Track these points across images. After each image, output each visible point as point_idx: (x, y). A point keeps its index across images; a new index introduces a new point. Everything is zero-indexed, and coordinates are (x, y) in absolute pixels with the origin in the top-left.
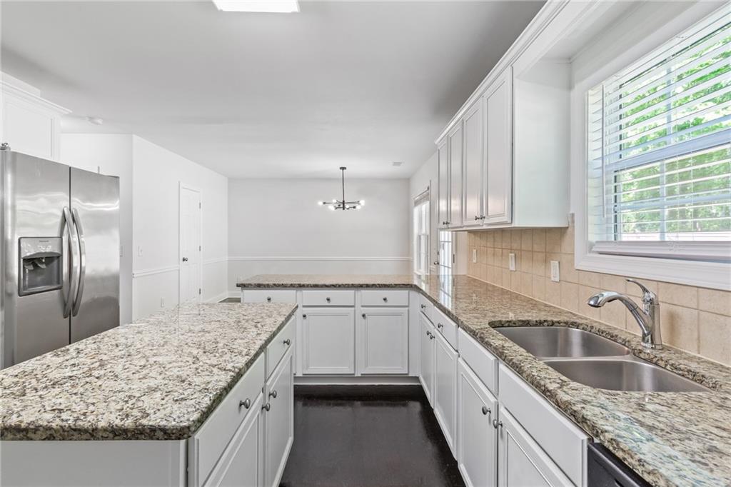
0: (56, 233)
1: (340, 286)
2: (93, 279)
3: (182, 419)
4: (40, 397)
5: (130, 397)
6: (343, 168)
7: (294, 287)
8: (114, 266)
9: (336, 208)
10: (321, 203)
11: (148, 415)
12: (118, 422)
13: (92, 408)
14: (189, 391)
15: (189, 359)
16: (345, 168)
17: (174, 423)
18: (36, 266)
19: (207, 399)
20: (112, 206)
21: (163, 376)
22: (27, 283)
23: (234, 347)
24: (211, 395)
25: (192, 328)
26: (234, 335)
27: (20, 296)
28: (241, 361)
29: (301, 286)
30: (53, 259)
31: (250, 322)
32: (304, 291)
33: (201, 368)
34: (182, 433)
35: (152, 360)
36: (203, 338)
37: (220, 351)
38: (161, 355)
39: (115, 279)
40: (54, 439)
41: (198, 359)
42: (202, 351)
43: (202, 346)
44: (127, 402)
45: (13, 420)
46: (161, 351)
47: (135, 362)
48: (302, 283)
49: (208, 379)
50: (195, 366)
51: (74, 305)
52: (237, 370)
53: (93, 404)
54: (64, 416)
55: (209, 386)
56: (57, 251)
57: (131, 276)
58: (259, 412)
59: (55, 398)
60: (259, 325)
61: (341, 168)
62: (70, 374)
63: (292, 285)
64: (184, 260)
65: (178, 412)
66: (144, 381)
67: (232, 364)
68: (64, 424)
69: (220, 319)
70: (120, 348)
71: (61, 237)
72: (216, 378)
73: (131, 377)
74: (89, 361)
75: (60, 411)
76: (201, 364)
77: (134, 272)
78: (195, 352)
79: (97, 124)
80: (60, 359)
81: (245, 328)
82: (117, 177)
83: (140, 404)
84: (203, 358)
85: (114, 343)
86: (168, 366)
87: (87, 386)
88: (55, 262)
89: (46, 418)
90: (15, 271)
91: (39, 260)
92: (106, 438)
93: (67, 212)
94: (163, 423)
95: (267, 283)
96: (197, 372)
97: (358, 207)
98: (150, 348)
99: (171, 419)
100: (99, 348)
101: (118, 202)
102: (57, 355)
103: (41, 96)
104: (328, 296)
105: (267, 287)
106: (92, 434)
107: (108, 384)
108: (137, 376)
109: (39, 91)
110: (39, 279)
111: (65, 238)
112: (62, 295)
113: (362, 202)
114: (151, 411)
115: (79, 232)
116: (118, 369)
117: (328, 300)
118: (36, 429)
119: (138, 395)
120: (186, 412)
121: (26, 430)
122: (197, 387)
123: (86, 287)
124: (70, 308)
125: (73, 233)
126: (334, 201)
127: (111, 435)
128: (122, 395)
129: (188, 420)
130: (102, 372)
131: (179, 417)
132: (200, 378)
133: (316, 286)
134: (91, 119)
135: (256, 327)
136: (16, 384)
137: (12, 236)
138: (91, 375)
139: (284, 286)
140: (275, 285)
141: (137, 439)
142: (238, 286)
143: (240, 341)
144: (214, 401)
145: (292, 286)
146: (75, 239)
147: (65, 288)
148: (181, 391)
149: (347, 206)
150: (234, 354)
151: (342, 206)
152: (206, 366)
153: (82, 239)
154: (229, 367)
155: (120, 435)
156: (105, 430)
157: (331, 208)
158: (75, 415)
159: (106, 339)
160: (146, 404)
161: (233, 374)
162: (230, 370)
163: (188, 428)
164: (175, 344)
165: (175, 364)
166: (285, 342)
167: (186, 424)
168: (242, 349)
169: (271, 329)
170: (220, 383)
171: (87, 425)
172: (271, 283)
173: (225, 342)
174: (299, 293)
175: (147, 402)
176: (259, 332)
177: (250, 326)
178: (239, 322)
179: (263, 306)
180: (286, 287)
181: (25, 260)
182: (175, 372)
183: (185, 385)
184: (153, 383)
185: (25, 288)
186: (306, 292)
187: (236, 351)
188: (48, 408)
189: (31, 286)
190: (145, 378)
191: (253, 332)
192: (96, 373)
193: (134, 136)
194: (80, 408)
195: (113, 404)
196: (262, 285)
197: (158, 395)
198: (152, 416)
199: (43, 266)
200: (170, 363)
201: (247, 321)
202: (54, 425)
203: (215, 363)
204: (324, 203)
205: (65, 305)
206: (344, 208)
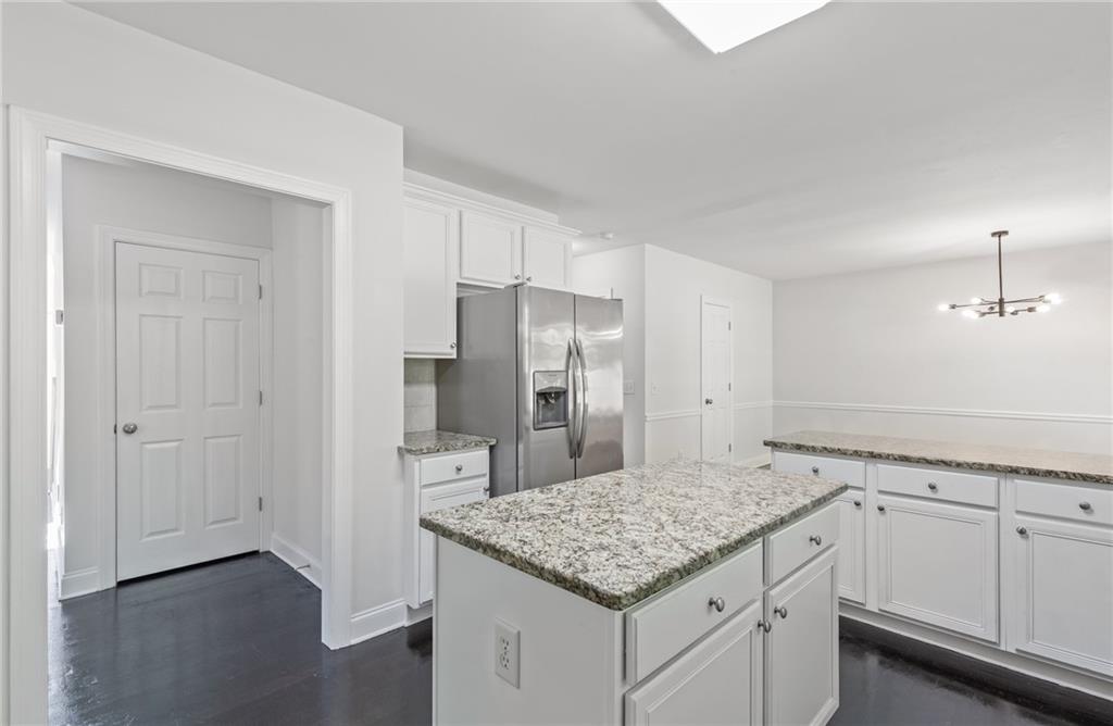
0: (563, 368)
1: (959, 465)
2: (596, 419)
3: (615, 586)
4: (517, 526)
5: (580, 548)
6: (999, 234)
7: (860, 456)
8: (618, 405)
9: (984, 314)
10: (944, 307)
11: (588, 571)
12: (560, 569)
13: (547, 548)
14: (636, 560)
15: (652, 524)
16: (1006, 233)
17: (606, 587)
18: (547, 401)
19: (650, 574)
20: (615, 334)
21: (619, 536)
22: (540, 417)
23: (713, 524)
24: (657, 572)
25: (675, 490)
26: (722, 508)
27: (535, 429)
28: (712, 544)
29: (874, 456)
30: (561, 394)
31: (754, 496)
32: (879, 465)
33: (661, 539)
34: (610, 602)
35: (616, 516)
36: (681, 505)
37: (694, 524)
38: (628, 513)
39: (617, 420)
40: (515, 567)
41: (663, 527)
42: (673, 519)
43: (675, 515)
44: (575, 552)
45: (493, 540)
46: (630, 510)
47: (600, 515)
48: (876, 451)
49: (662, 552)
50: (655, 534)
51: (579, 445)
52: (702, 553)
53: (550, 545)
54: (526, 548)
55: (661, 561)
56: (564, 386)
57: (642, 420)
58: (752, 626)
59: (527, 531)
60: (764, 503)
61: (994, 234)
62: (544, 512)
63: (856, 452)
64: (708, 402)
65: (614, 579)
66: (599, 536)
67: (699, 544)
68: (522, 555)
69: (714, 484)
70: (595, 497)
71: (567, 372)
72: (672, 554)
73: (591, 528)
74: (563, 503)
75: (525, 543)
76: (664, 534)
77: (647, 414)
78: (664, 518)
79: (608, 239)
80: (543, 496)
81: (741, 504)
82: (620, 300)
83: (586, 558)
84: (670, 528)
85: (591, 490)
86: (628, 527)
87: (552, 527)
88: (562, 399)
89: (513, 546)
90: (531, 405)
91: (550, 394)
92: (550, 581)
93: (572, 344)
94: (596, 584)
95: (811, 444)
96: (654, 543)
97: (1041, 308)
98: (621, 503)
99: (605, 583)
100: (576, 492)
101: (620, 329)
102: (542, 492)
103: (559, 223)
104: (933, 481)
105: (813, 450)
106: (540, 572)
107: (570, 531)
108: (595, 529)
109: (555, 216)
110: (550, 414)
111: (570, 372)
112: (568, 433)
113: (1055, 298)
114: (592, 569)
115: (583, 366)
116: (582, 518)
117: (932, 487)
118: (505, 553)
119: (587, 548)
120: (622, 580)
121: (498, 551)
122: (646, 559)
123: (590, 428)
124: (576, 449)
125: (577, 367)
126: (976, 301)
127: (554, 580)
128: (574, 544)
129: (620, 590)
130: (569, 517)
131: (613, 584)
132: (655, 550)
133: (905, 459)
134: (603, 235)
135: (758, 504)
136: (507, 510)
137: (529, 368)
138: (559, 518)
139: (842, 453)
140: (825, 448)
141: (574, 592)
142: (766, 444)
143: (726, 519)
144: (658, 580)
145: (857, 454)
146: (579, 373)
147: (571, 426)
148: (628, 557)
149: (1009, 308)
150: (708, 532)
151: (997, 309)
152: (668, 538)
153: (586, 374)
154: (694, 547)
155: (560, 582)
156: (550, 573)
157: (970, 314)
158: (533, 551)
159: (586, 485)
160: (590, 560)
161: (694, 555)
162: (692, 550)
163: (619, 598)
164: (647, 505)
165: (637, 527)
166: (811, 540)
167: (618, 593)
168: (722, 528)
169: (779, 512)
170: (674, 562)
171: (537, 562)
172: (819, 445)
173: (706, 515)
174: (870, 467)
175: (593, 559)
176: (758, 512)
177: (749, 502)
178: (738, 493)
179: (786, 477)
180: (845, 454)
181: (538, 394)
182: (633, 535)
183: (635, 552)
184: (605, 540)
185: (538, 423)
186: (884, 468)
187: (713, 529)
188: (518, 538)
189: (544, 421)
190: (601, 533)
191: (749, 510)
192: (563, 517)
193: (647, 245)
194: (538, 545)
195: (564, 550)
196: (804, 446)
197: (605, 554)
198: (590, 573)
199: (553, 401)
200: (632, 524)
201: (750, 494)
202: (516, 553)
203: (680, 537)
204: (953, 307)
205: (571, 444)
206: (1001, 313)
